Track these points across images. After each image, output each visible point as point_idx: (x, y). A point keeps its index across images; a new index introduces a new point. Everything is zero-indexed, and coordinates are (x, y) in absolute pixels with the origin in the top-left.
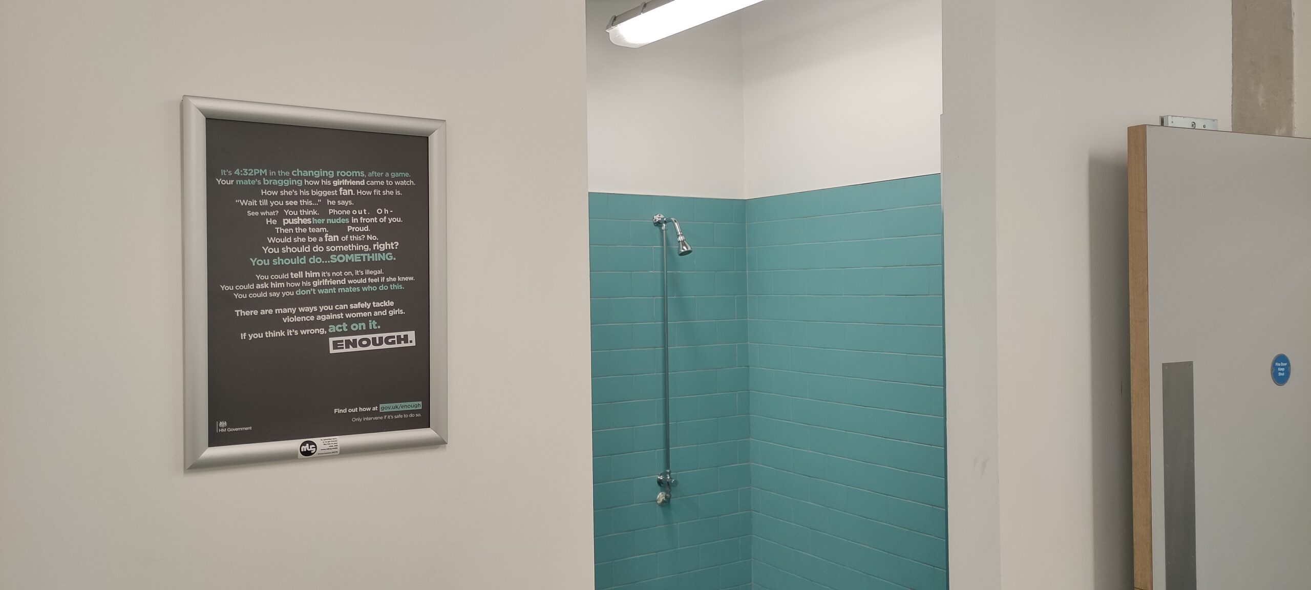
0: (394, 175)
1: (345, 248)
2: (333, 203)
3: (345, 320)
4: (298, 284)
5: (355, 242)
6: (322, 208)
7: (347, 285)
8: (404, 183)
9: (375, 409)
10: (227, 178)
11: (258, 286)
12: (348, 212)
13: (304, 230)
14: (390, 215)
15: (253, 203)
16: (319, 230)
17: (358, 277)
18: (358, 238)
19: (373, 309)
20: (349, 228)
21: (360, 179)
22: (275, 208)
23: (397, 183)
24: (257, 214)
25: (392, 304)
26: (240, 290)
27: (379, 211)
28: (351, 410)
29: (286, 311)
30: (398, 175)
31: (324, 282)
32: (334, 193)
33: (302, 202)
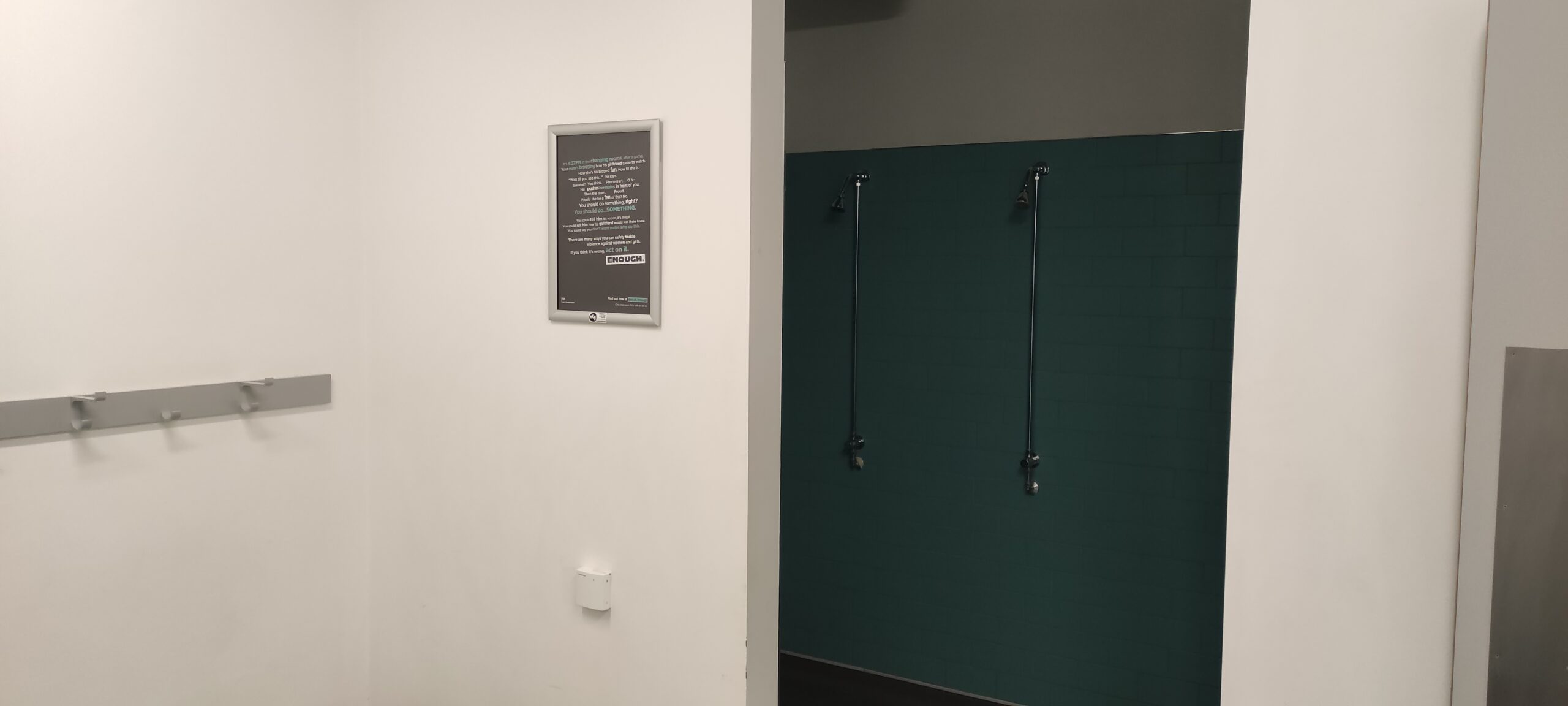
0: (636, 157)
1: (613, 203)
2: (608, 177)
3: (613, 246)
4: (593, 225)
5: (618, 200)
6: (603, 180)
7: (614, 225)
8: (640, 161)
9: (626, 299)
10: (565, 167)
11: (578, 226)
12: (614, 182)
13: (596, 194)
14: (633, 182)
15: (575, 180)
16: (602, 193)
17: (618, 220)
18: (619, 197)
19: (625, 240)
20: (615, 191)
21: (619, 161)
22: (585, 181)
23: (637, 162)
24: (577, 185)
25: (634, 237)
26: (569, 227)
27: (628, 180)
28: (615, 299)
29: (588, 239)
30: (637, 157)
31: (604, 223)
32: (608, 171)
33: (595, 177)
